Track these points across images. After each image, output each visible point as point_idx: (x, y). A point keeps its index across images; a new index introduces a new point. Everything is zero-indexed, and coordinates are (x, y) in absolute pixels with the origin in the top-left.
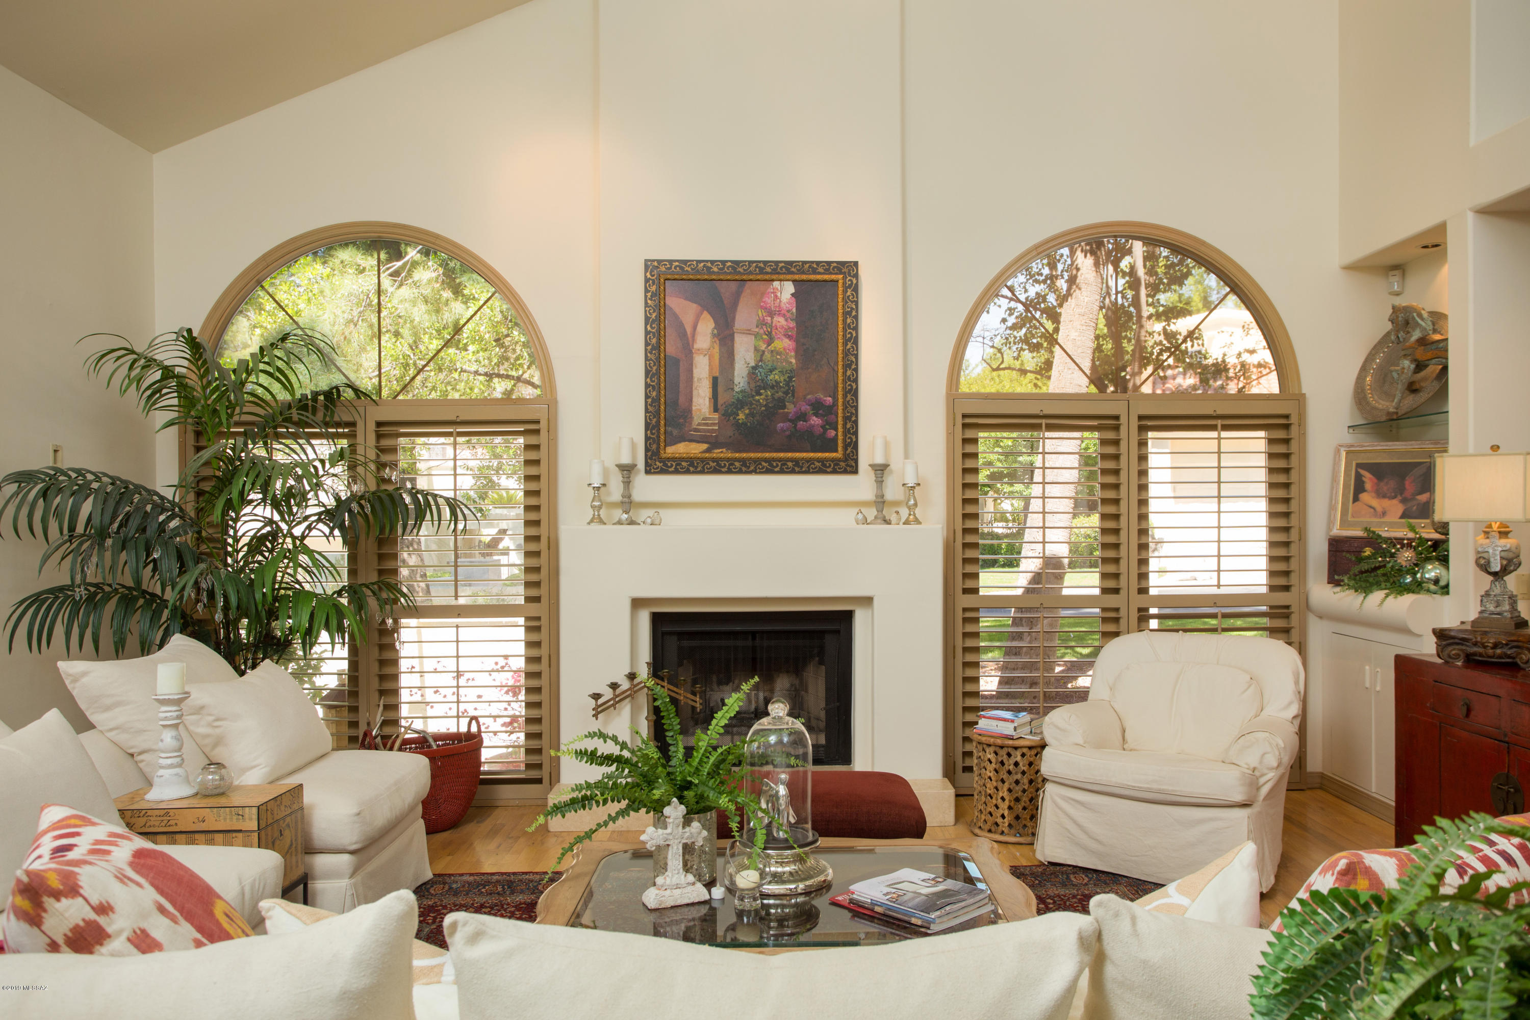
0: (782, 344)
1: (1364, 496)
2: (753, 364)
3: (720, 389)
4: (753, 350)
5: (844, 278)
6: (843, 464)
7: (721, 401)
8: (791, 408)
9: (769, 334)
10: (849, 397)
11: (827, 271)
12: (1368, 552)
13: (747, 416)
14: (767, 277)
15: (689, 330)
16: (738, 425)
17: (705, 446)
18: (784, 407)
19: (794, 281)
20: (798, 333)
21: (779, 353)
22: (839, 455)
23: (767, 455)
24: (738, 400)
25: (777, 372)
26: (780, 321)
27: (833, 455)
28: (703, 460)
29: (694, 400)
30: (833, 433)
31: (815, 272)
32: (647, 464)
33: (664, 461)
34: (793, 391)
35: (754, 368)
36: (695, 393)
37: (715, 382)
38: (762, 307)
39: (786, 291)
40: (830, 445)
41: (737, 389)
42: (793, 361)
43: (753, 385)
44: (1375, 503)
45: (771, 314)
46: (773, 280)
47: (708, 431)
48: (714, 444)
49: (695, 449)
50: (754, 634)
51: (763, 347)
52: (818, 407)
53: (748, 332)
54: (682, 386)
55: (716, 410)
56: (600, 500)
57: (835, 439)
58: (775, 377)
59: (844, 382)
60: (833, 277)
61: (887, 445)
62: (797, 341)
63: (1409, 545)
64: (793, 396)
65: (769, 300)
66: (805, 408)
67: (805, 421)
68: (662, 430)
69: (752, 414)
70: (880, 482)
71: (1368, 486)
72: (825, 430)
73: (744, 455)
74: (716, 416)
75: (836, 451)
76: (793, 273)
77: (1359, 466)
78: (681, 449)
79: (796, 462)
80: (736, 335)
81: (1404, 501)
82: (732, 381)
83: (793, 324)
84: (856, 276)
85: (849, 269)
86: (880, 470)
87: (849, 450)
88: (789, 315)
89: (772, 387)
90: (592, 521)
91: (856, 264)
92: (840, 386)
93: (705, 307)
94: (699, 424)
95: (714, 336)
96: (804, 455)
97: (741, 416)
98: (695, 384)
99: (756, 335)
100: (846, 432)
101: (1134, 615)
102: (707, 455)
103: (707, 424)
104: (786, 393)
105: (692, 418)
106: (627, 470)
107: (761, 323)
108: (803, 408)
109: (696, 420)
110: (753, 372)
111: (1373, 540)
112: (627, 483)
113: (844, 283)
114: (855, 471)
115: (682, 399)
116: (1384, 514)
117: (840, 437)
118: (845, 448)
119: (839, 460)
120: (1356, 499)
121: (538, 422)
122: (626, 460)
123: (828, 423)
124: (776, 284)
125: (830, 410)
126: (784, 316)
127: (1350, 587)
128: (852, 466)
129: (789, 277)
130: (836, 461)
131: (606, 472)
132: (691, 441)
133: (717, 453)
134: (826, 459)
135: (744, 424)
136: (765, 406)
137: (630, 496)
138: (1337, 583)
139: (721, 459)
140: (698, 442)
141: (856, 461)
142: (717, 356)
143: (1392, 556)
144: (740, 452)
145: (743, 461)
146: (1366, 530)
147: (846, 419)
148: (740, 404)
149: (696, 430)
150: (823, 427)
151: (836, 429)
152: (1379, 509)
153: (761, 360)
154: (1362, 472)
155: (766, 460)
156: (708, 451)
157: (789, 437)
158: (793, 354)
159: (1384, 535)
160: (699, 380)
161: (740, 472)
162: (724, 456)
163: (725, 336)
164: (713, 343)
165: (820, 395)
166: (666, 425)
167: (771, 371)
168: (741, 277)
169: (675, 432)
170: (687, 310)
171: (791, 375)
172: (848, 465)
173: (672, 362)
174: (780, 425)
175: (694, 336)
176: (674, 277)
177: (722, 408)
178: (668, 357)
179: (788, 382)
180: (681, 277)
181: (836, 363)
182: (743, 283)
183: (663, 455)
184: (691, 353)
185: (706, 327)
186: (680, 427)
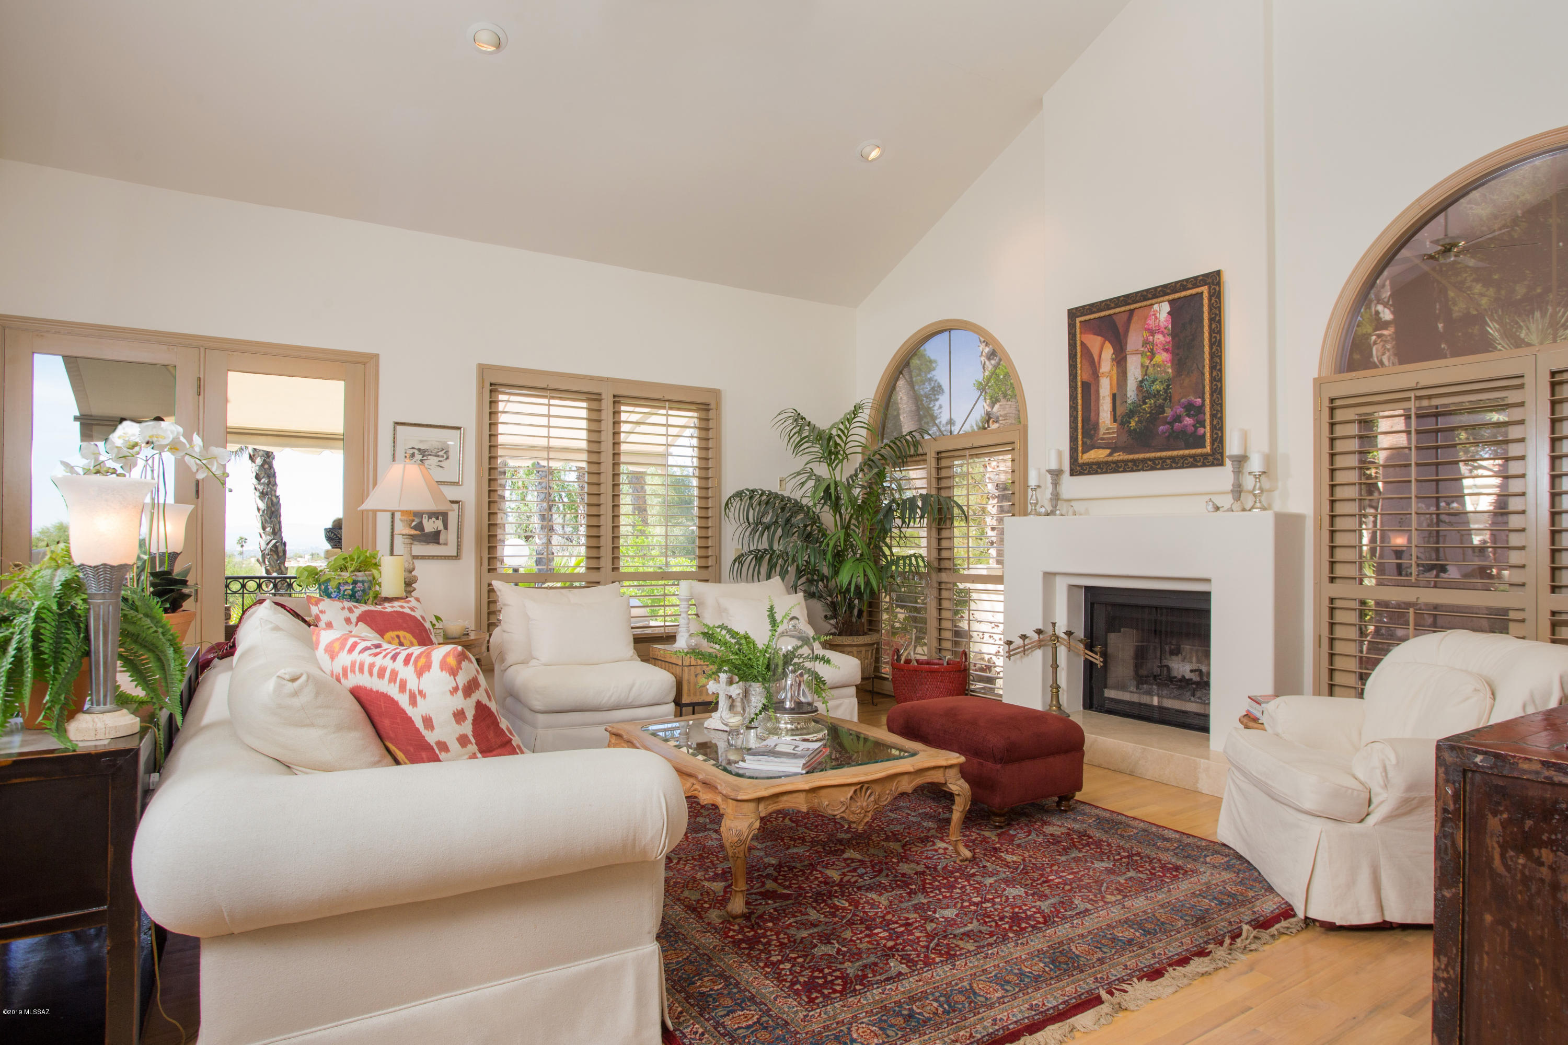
0: (1162, 357)
2: (1140, 379)
3: (1118, 402)
4: (1139, 366)
5: (1209, 288)
6: (1210, 458)
7: (1118, 413)
8: (1169, 412)
9: (1152, 351)
10: (1215, 396)
11: (1194, 286)
13: (1137, 423)
14: (1149, 303)
15: (1096, 359)
16: (1130, 432)
17: (1108, 451)
18: (1164, 412)
19: (1170, 302)
20: (1173, 346)
21: (1159, 366)
22: (1208, 449)
23: (1152, 455)
24: (1130, 410)
25: (1157, 382)
26: (1159, 338)
27: (1202, 450)
28: (1107, 463)
29: (1101, 414)
30: (1203, 430)
31: (1185, 289)
32: (1071, 470)
33: (1082, 466)
34: (1170, 397)
35: (1141, 382)
36: (1101, 408)
37: (1114, 397)
38: (1146, 329)
39: (1162, 310)
40: (1200, 442)
41: (1129, 401)
42: (1170, 371)
43: (1140, 397)
45: (1152, 333)
46: (1152, 305)
47: (1110, 438)
48: (1114, 449)
49: (1102, 455)
51: (1147, 362)
52: (1190, 408)
53: (1136, 352)
54: (1092, 404)
55: (1115, 421)
57: (1204, 435)
58: (1157, 386)
59: (1211, 382)
60: (1200, 289)
62: (1173, 353)
64: (1170, 401)
65: (1151, 322)
66: (1180, 410)
67: (1180, 422)
68: (1080, 442)
69: (1140, 422)
70: (1238, 471)
72: (1196, 428)
73: (1136, 456)
74: (1115, 426)
75: (1205, 446)
76: (1168, 294)
78: (1092, 455)
79: (1173, 459)
80: (1128, 357)
82: (1126, 395)
83: (1169, 338)
84: (1219, 283)
85: (1214, 279)
86: (1241, 461)
87: (1216, 444)
88: (1166, 331)
89: (1154, 396)
90: (1030, 514)
91: (1218, 272)
92: (1207, 389)
93: (1106, 338)
94: (1104, 434)
95: (1113, 360)
96: (1181, 452)
97: (1133, 424)
98: (1101, 401)
99: (1142, 354)
100: (1213, 428)
101: (1545, 619)
102: (1110, 459)
103: (1109, 433)
104: (1165, 400)
105: (1099, 429)
106: (1056, 474)
107: (1146, 343)
108: (1178, 411)
109: (1102, 430)
110: (1140, 385)
112: (1056, 484)
113: (1209, 292)
114: (1221, 463)
115: (1093, 414)
117: (1208, 435)
118: (1212, 443)
119: (1207, 454)
121: (1017, 443)
122: (1054, 466)
123: (1199, 422)
124: (1156, 307)
125: (1200, 409)
126: (1162, 333)
128: (1218, 459)
129: (1165, 298)
130: (1205, 456)
132: (1099, 448)
134: (1196, 455)
135: (1135, 430)
136: (1150, 413)
137: (1057, 494)
139: (1120, 461)
140: (1103, 448)
141: (1221, 454)
142: (1115, 377)
144: (1133, 453)
145: (1135, 462)
147: (1213, 416)
148: (1131, 413)
149: (1102, 439)
150: (1194, 426)
151: (1204, 427)
153: (1146, 374)
155: (1150, 459)
156: (1110, 455)
157: (1168, 438)
158: (1169, 365)
160: (1104, 397)
161: (1132, 470)
162: (1121, 458)
163: (1120, 360)
164: (1112, 366)
165: (1192, 398)
166: (1083, 437)
167: (1153, 382)
168: (1128, 308)
169: (1089, 442)
170: (1094, 342)
171: (1169, 383)
172: (1215, 458)
173: (1086, 386)
174: (1161, 428)
175: (1099, 362)
176: (1087, 317)
177: (1119, 419)
178: (1083, 383)
179: (1166, 391)
180: (1092, 316)
181: (1204, 367)
182: (1132, 312)
183: (1080, 461)
184: (1098, 377)
185: (1108, 352)
186: (1091, 437)
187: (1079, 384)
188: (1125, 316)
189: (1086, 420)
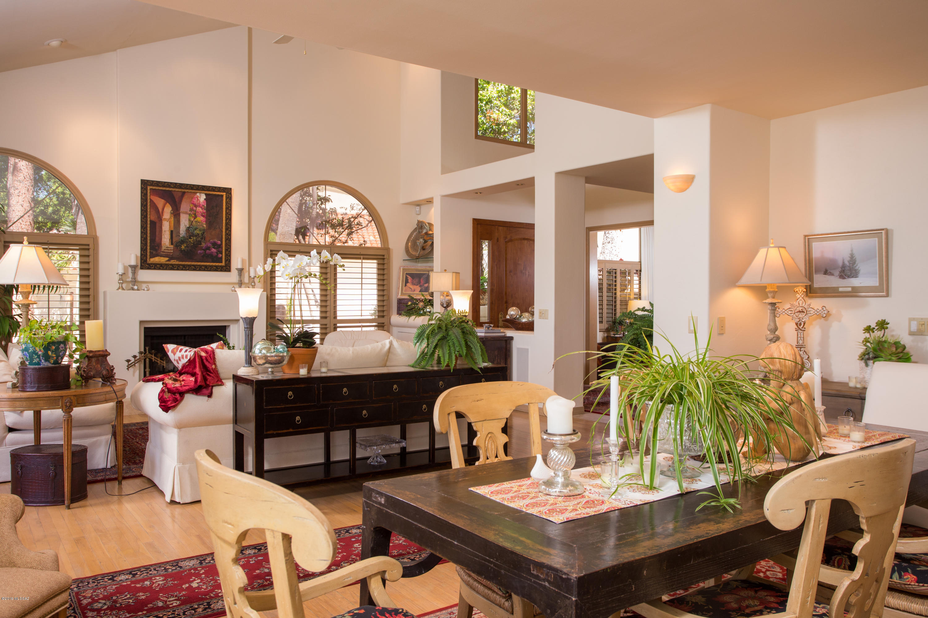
0: (200, 219)
1: (408, 284)
2: (188, 226)
3: (174, 235)
4: (188, 220)
5: (226, 194)
6: (225, 268)
7: (174, 240)
8: (203, 245)
9: (195, 214)
10: (227, 241)
11: (219, 191)
12: (410, 303)
13: (185, 247)
14: (193, 191)
15: (160, 210)
16: (181, 251)
17: (167, 259)
18: (201, 244)
19: (206, 194)
20: (207, 215)
21: (199, 222)
22: (223, 264)
23: (193, 263)
24: (182, 240)
25: (198, 230)
26: (199, 209)
27: (220, 264)
28: (166, 265)
29: (163, 239)
30: (221, 255)
31: (214, 191)
32: (141, 265)
33: (149, 264)
34: (205, 238)
35: (189, 228)
36: (163, 236)
37: (172, 232)
38: (192, 203)
39: (202, 197)
40: (220, 260)
41: (181, 236)
42: (205, 226)
43: (188, 235)
44: (411, 287)
45: (196, 206)
46: (196, 193)
47: (169, 252)
48: (171, 258)
49: (163, 260)
50: (185, 336)
51: (192, 219)
52: (215, 245)
53: (186, 213)
54: (157, 233)
55: (172, 244)
56: (122, 280)
57: (222, 258)
58: (197, 232)
59: (225, 235)
60: (221, 193)
61: (243, 261)
62: (206, 218)
63: (422, 301)
64: (205, 240)
65: (195, 201)
66: (209, 245)
67: (210, 250)
68: (148, 252)
69: (187, 247)
70: (240, 275)
71: (409, 281)
72: (218, 254)
73: (183, 263)
74: (172, 246)
75: (222, 262)
76: (205, 190)
77: (406, 274)
78: (157, 260)
79: (206, 266)
80: (181, 214)
81: (420, 286)
82: (179, 232)
83: (205, 211)
84: (231, 194)
85: (228, 191)
86: (240, 271)
88: (203, 207)
89: (196, 236)
90: (119, 288)
91: (231, 189)
92: (224, 237)
93: (167, 201)
94: (165, 250)
95: (171, 213)
96: (208, 264)
97: (183, 247)
98: (163, 233)
99: (190, 214)
100: (226, 255)
101: (332, 327)
102: (168, 263)
103: (168, 250)
104: (202, 239)
105: (161, 247)
106: (134, 267)
107: (192, 210)
109: (163, 248)
110: (188, 229)
111: (412, 299)
112: (134, 273)
113: (226, 196)
114: (230, 271)
115: (157, 239)
116: (414, 290)
117: (224, 258)
118: (226, 261)
119: (223, 266)
120: (406, 285)
121: (88, 245)
122: (133, 263)
123: (219, 252)
124: (198, 194)
125: (220, 246)
126: (201, 207)
127: (404, 315)
129: (203, 192)
130: (222, 267)
131: (125, 268)
132: (161, 256)
133: (173, 262)
134: (218, 266)
135: (184, 250)
136: (193, 243)
137: (135, 279)
138: (400, 315)
139: (175, 265)
140: (164, 257)
141: (230, 267)
142: (173, 222)
143: (417, 304)
144: (182, 261)
145: (184, 266)
146: (409, 296)
147: (226, 250)
148: (182, 242)
149: (163, 252)
150: (217, 253)
151: (222, 254)
152: (413, 289)
153: (191, 225)
154: (408, 276)
155: (193, 265)
156: (168, 261)
157: (203, 256)
158: (205, 223)
159: (415, 297)
160: (165, 231)
161: (182, 270)
162: (174, 263)
163: (176, 214)
164: (171, 217)
165: (216, 240)
166: (150, 249)
167: (196, 229)
168: (183, 190)
169: (154, 252)
170: (160, 202)
171: (204, 231)
172: (227, 268)
173: (153, 223)
174: (199, 251)
175: (162, 213)
176: (154, 188)
177: (174, 244)
178: (151, 221)
179: (203, 234)
180: (157, 188)
181: (222, 228)
182: (184, 193)
183: (148, 262)
184: (161, 220)
185: (168, 210)
186: (156, 250)
187: (149, 222)
188: (180, 194)
189: (153, 240)
